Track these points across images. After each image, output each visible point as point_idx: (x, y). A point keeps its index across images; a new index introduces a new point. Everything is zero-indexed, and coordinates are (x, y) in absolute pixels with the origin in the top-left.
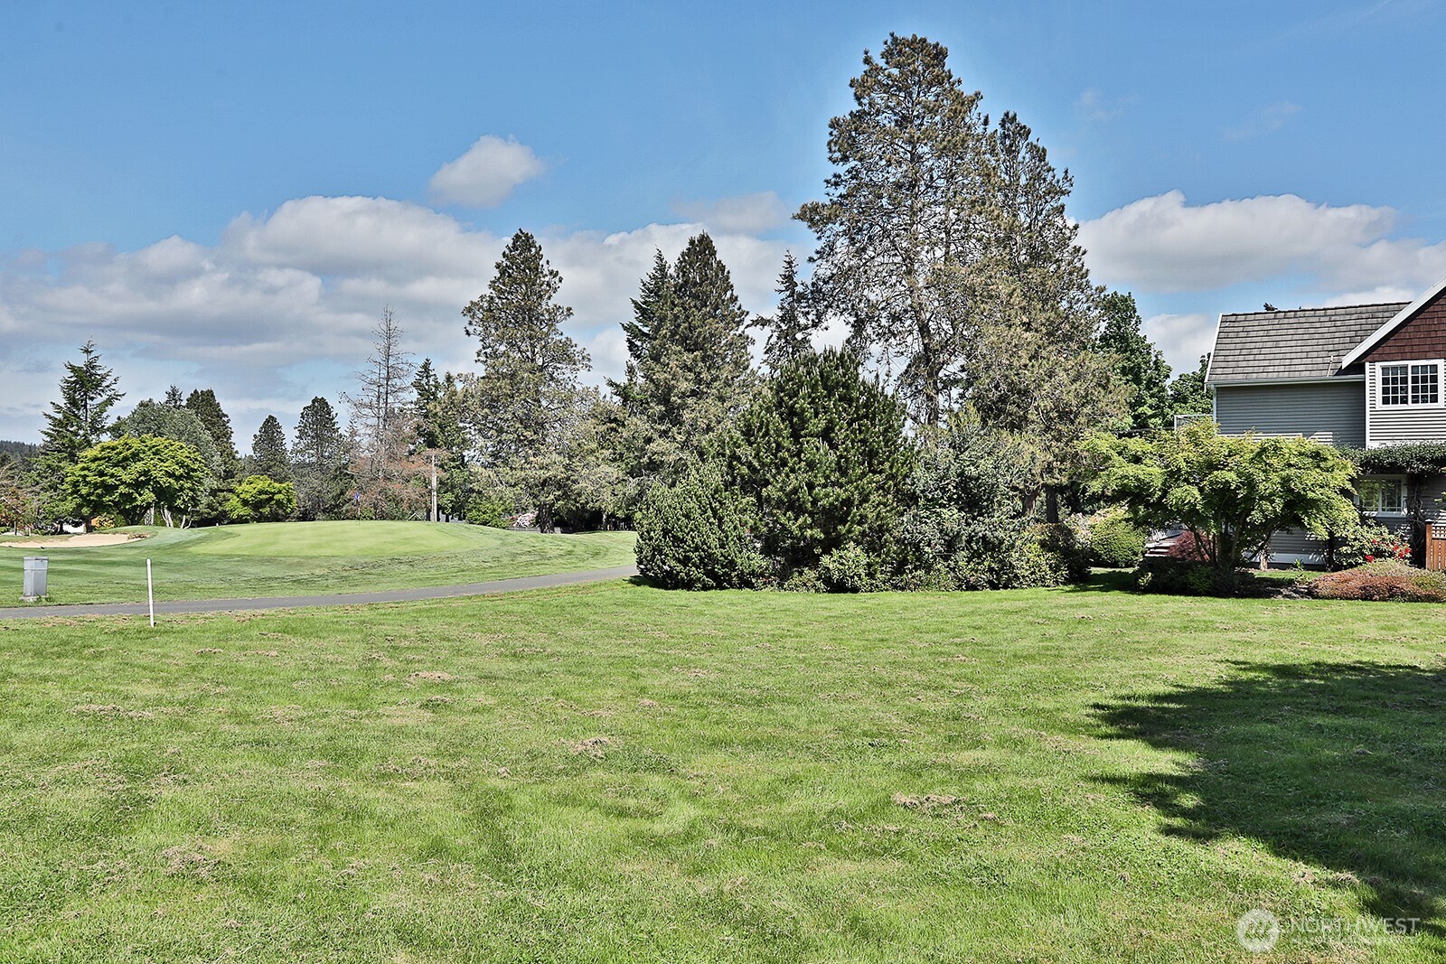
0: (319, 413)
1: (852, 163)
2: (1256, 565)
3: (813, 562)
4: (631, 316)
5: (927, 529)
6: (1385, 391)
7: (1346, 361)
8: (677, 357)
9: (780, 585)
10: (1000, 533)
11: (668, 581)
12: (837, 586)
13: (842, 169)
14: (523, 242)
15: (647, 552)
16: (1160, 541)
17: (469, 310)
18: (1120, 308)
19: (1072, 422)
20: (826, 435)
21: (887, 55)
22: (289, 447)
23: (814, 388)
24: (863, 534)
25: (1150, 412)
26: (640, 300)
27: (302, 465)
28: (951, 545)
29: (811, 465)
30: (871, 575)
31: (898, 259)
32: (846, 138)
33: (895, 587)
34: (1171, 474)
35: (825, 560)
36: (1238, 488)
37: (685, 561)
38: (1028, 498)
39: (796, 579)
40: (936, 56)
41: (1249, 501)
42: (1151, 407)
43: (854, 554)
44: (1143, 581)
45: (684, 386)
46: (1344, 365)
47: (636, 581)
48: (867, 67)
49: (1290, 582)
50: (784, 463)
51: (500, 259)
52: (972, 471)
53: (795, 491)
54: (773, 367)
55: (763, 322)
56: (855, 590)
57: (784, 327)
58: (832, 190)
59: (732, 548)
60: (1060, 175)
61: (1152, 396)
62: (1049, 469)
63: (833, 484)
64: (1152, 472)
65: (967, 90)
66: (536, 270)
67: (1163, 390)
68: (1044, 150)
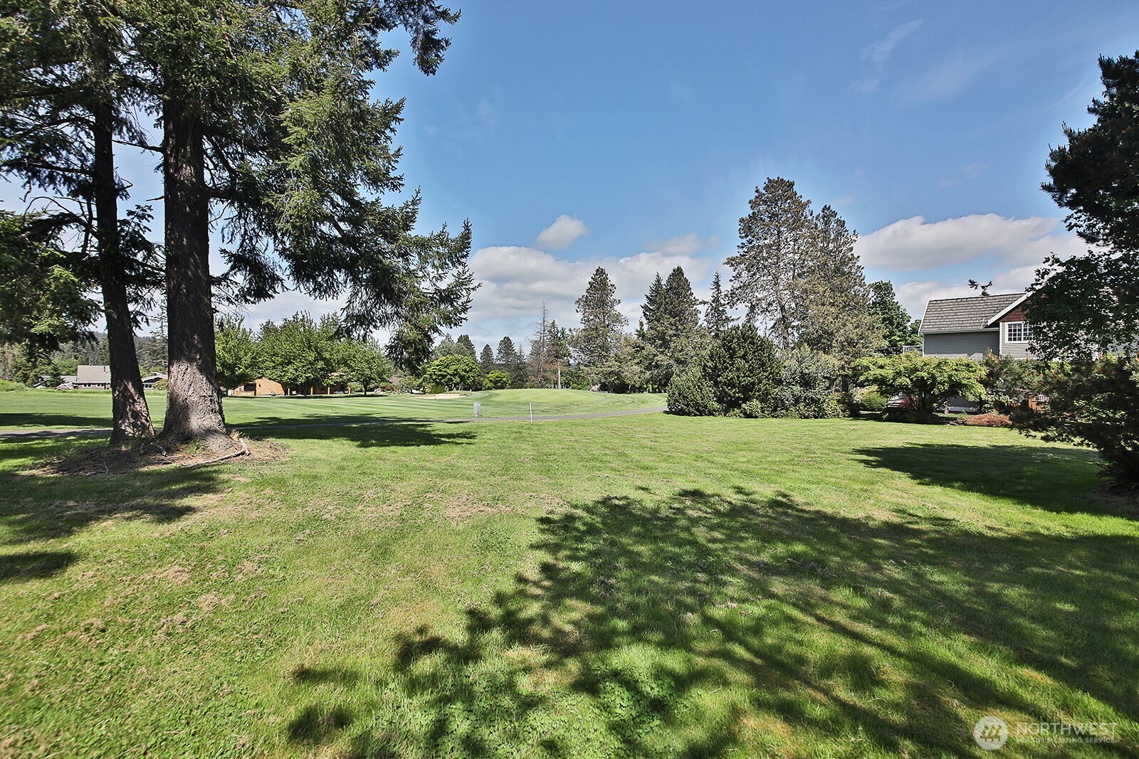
0: (507, 343)
1: (750, 237)
2: (943, 412)
3: (739, 406)
4: (645, 302)
5: (787, 394)
6: (1010, 335)
7: (990, 322)
8: (667, 320)
9: (725, 415)
10: (819, 396)
11: (681, 413)
12: (749, 416)
13: (744, 241)
14: (600, 272)
15: (672, 401)
16: (896, 400)
17: (578, 302)
18: (883, 289)
19: (855, 347)
20: (744, 357)
21: (766, 188)
22: (495, 357)
23: (739, 339)
24: (759, 396)
25: (898, 339)
26: (648, 295)
27: (500, 365)
28: (797, 401)
29: (738, 369)
30: (763, 412)
31: (770, 278)
32: (747, 227)
33: (773, 417)
34: (897, 373)
35: (744, 405)
36: (928, 379)
37: (688, 405)
38: (832, 381)
39: (731, 413)
40: (789, 186)
41: (933, 385)
42: (899, 336)
43: (756, 404)
44: (885, 417)
45: (671, 332)
46: (989, 324)
47: (666, 412)
48: (757, 194)
49: (955, 419)
50: (727, 368)
51: (591, 280)
52: (807, 371)
53: (731, 379)
54: (709, 323)
55: (705, 303)
56: (756, 417)
57: (714, 305)
58: (740, 250)
59: (706, 401)
60: (851, 233)
61: (900, 331)
62: (843, 368)
63: (747, 377)
64: (889, 373)
65: (804, 200)
66: (605, 284)
67: (906, 328)
68: (844, 222)
